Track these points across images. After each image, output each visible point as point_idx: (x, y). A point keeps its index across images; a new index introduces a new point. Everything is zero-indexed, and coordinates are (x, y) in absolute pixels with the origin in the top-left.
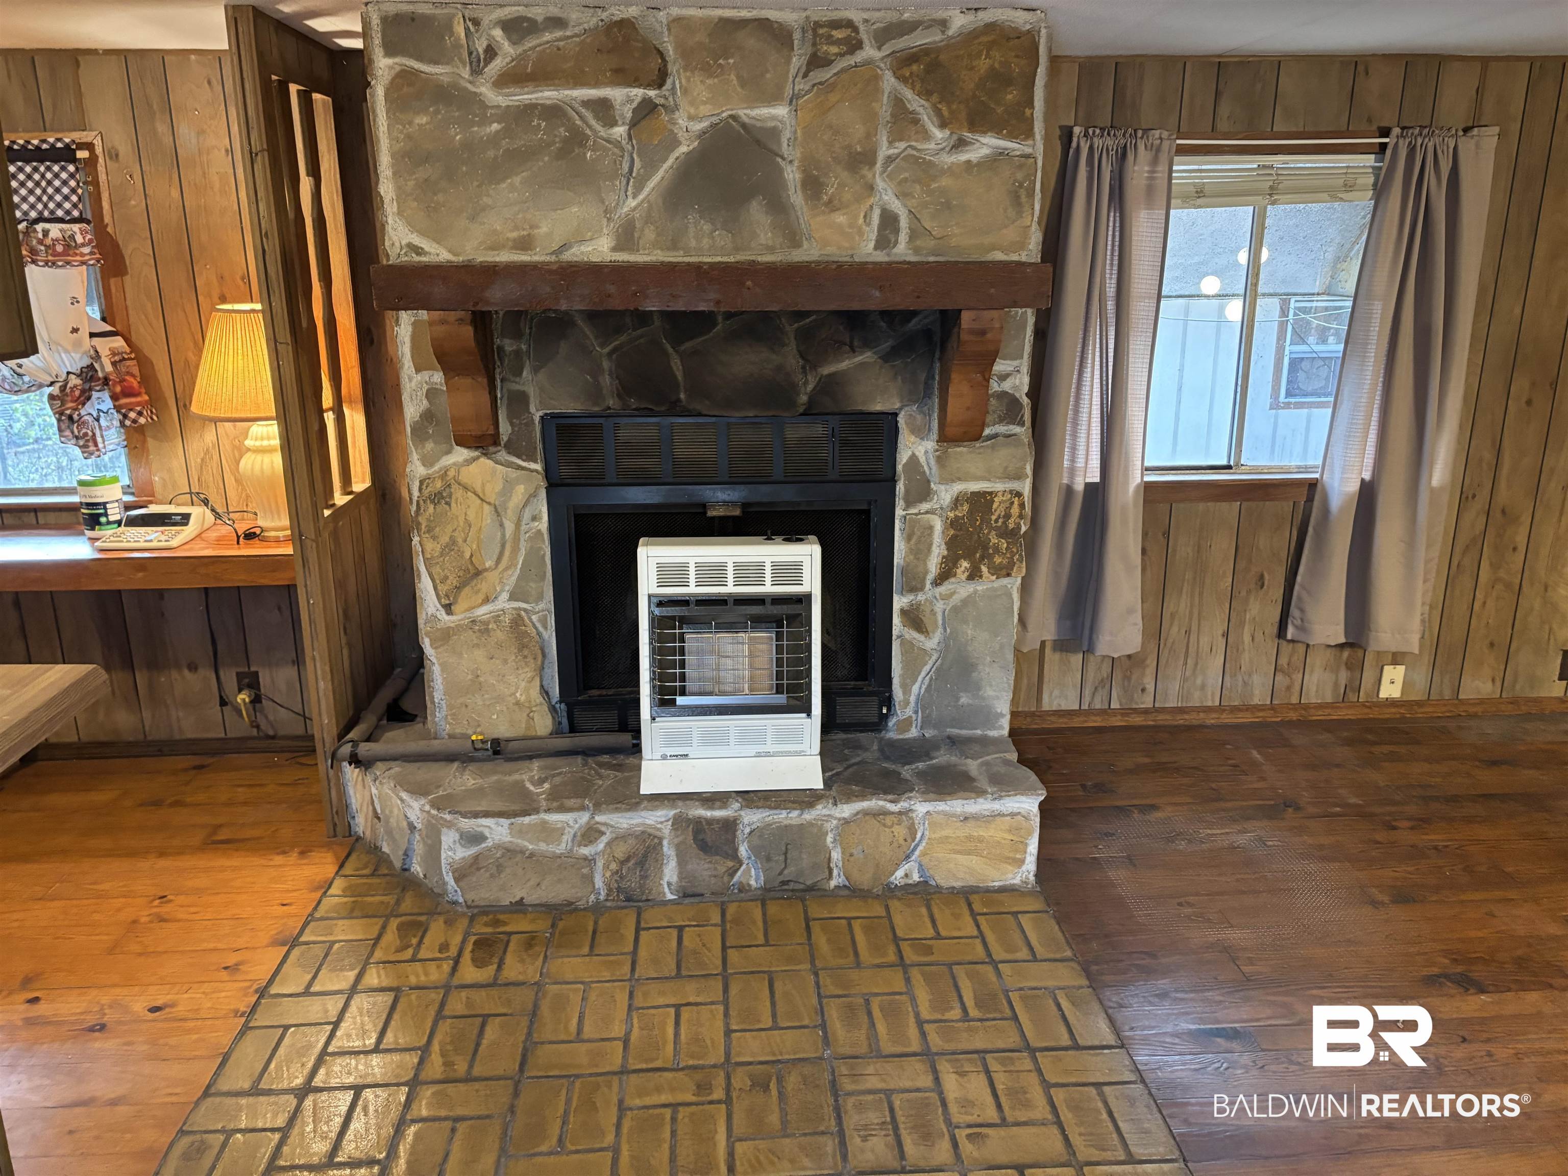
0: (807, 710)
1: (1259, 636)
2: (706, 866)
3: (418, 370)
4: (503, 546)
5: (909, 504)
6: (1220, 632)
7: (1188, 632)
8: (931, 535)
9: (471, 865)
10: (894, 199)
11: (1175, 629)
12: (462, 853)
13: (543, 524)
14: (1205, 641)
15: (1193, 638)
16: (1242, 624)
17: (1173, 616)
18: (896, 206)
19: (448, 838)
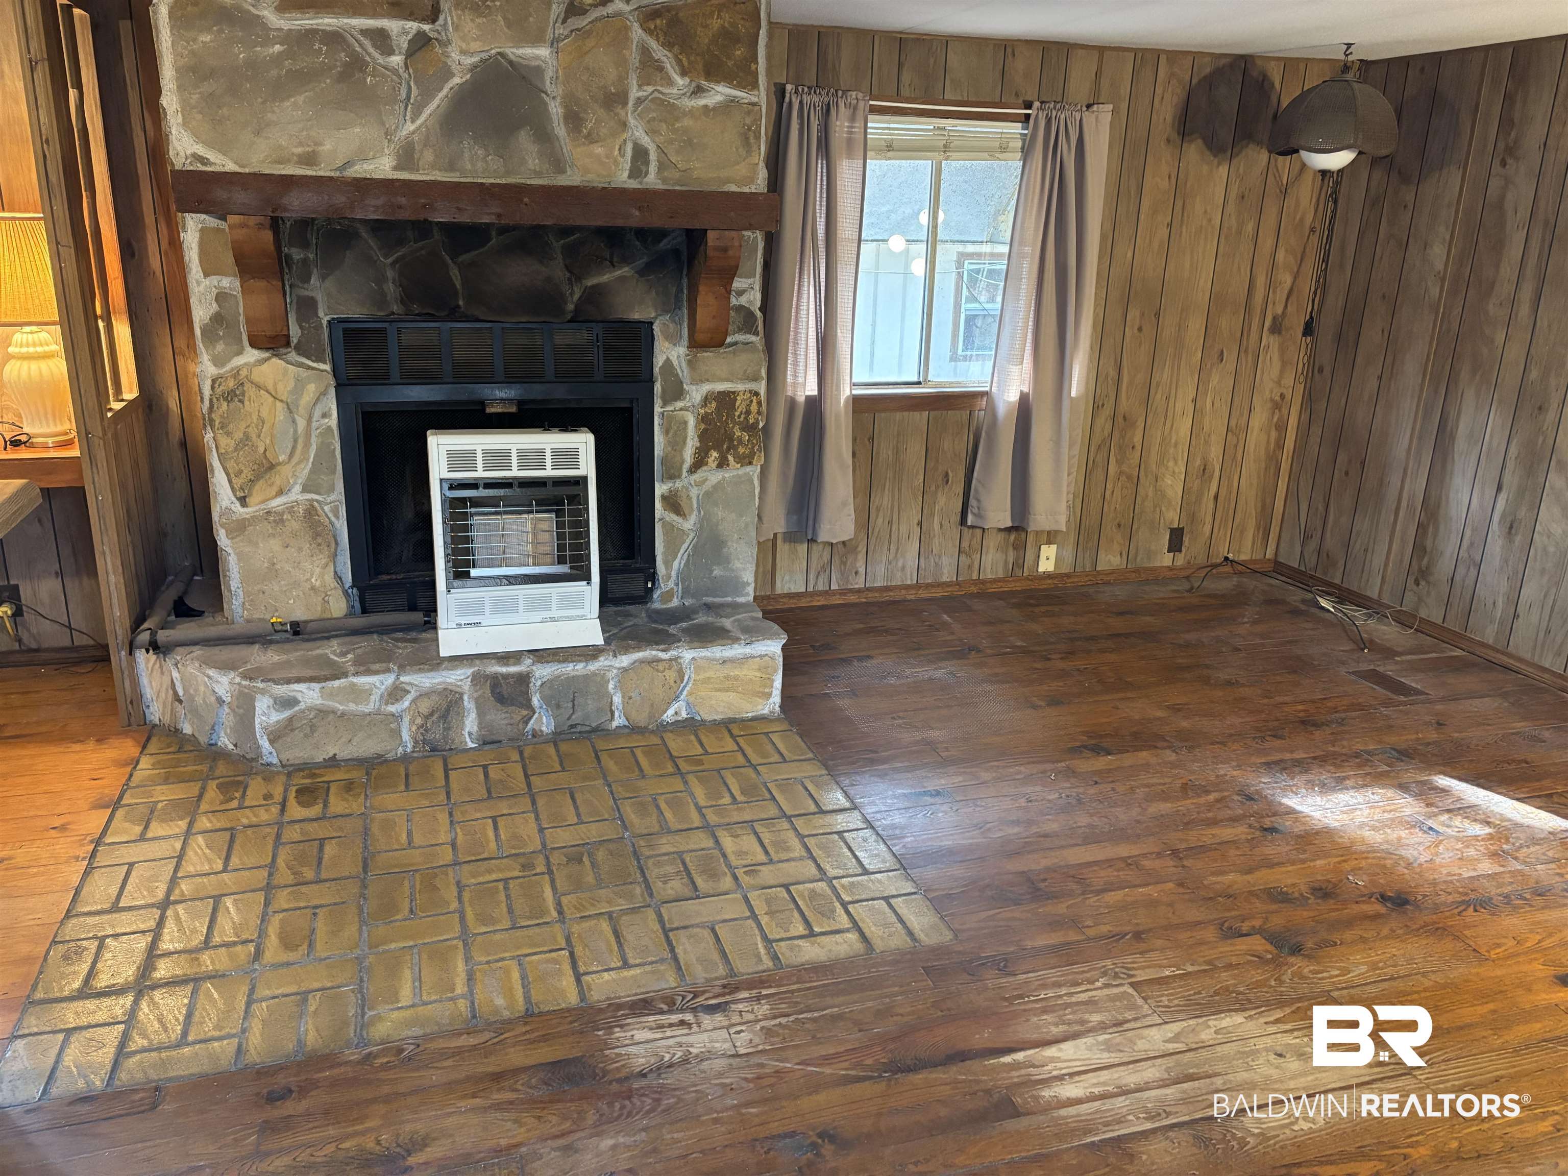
0: (587, 578)
1: (946, 524)
2: (503, 716)
3: (206, 275)
4: (296, 441)
5: (665, 403)
6: (916, 521)
7: (890, 523)
8: (685, 429)
9: (286, 727)
10: (644, 135)
11: (880, 520)
12: (276, 717)
13: (333, 421)
14: (904, 529)
15: (894, 527)
16: (932, 515)
17: (878, 510)
18: (646, 141)
19: (262, 704)
